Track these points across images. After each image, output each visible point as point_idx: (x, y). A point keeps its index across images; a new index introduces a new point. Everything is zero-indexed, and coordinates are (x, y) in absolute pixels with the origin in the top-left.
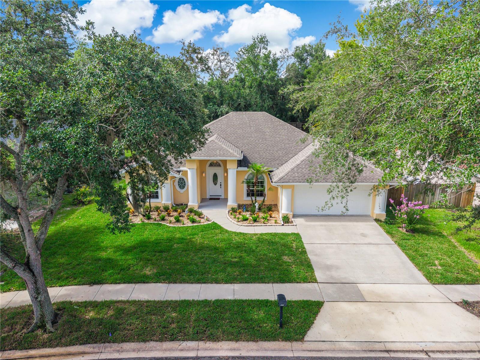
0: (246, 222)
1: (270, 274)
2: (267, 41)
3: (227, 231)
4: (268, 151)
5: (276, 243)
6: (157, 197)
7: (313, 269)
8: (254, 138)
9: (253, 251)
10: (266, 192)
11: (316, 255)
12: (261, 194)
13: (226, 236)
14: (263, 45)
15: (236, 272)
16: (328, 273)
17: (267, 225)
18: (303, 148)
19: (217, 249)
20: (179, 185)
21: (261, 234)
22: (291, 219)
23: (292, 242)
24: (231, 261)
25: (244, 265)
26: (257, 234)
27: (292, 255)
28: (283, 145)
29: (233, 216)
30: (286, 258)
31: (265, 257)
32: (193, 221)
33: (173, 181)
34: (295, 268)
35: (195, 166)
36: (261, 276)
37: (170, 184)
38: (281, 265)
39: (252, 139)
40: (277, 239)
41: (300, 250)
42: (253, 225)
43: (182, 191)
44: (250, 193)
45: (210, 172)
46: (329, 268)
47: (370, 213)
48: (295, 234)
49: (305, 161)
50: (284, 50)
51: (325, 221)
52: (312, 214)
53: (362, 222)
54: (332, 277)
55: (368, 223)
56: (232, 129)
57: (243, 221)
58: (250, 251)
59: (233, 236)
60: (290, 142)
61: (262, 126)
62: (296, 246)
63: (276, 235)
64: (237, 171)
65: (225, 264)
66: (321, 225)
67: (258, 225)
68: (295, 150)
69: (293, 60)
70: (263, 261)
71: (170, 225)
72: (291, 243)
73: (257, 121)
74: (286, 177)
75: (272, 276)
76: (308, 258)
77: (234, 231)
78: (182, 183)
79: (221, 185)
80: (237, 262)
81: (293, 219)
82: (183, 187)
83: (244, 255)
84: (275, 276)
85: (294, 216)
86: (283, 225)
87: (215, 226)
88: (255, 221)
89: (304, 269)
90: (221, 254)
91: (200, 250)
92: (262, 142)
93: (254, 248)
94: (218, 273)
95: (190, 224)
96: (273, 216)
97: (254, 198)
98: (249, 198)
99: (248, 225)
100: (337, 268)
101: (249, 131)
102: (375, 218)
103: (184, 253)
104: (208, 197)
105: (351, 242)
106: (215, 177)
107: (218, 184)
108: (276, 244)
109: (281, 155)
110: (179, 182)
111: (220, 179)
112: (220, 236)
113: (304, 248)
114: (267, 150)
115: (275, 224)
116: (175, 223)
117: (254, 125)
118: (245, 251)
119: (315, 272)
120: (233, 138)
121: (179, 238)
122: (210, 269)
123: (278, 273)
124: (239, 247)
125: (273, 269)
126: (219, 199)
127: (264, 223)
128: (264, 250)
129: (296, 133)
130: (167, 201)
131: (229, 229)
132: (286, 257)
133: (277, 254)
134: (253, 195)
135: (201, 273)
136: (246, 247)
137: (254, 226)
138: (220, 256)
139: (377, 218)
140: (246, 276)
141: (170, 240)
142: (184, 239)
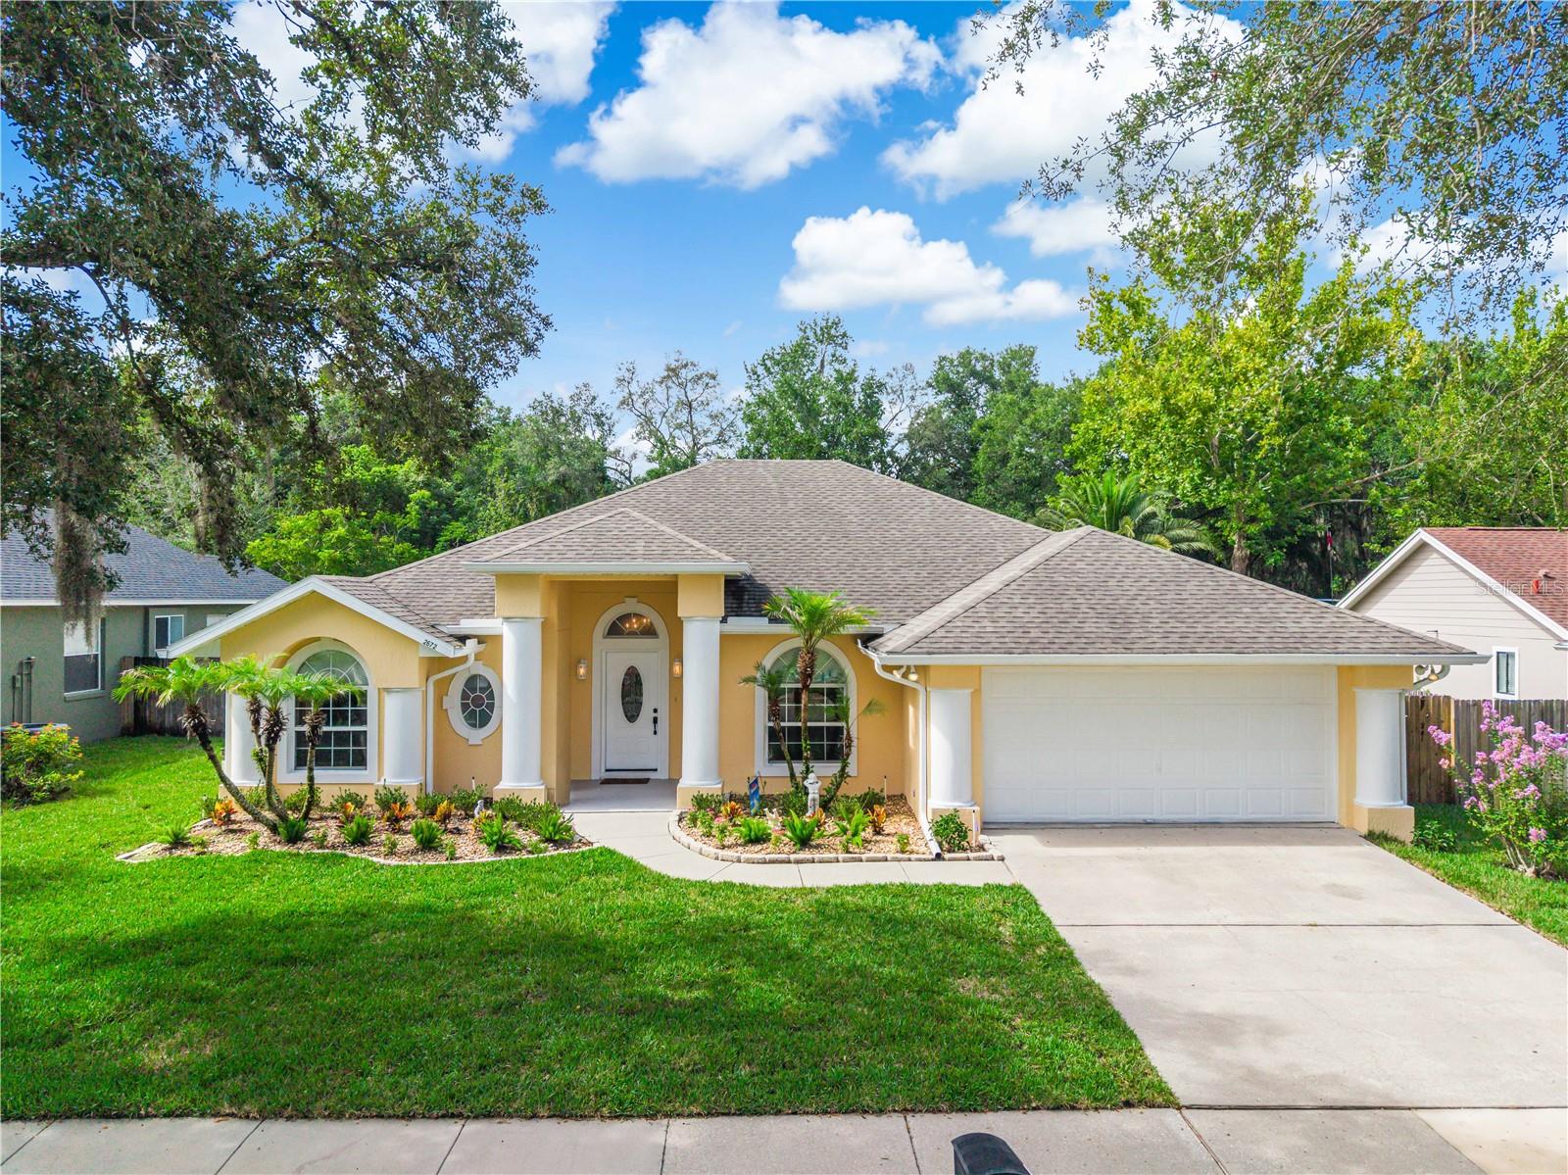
0: (759, 847)
1: (889, 1062)
2: (844, 335)
3: (660, 880)
4: (857, 570)
5: (914, 924)
6: (360, 760)
7: (1133, 1036)
8: (798, 531)
9: (791, 957)
10: (855, 724)
11: (1130, 971)
12: (832, 745)
13: (652, 898)
14: (830, 349)
15: (688, 1050)
16: (1221, 1052)
17: (864, 857)
18: (1002, 559)
19: (596, 950)
20: (465, 707)
21: (834, 891)
22: (976, 837)
23: (996, 917)
24: (665, 1000)
25: (736, 1022)
26: (812, 891)
27: (1002, 971)
28: (918, 550)
29: (700, 830)
30: (968, 986)
31: (857, 979)
32: (502, 846)
33: (438, 683)
34: (1029, 1029)
35: (533, 606)
36: (831, 1072)
37: (419, 695)
38: (944, 1019)
39: (792, 534)
40: (914, 909)
41: (1042, 951)
42: (793, 857)
43: (477, 736)
44: (785, 745)
45: (611, 660)
46: (1219, 1029)
47: (1334, 813)
48: (1000, 888)
49: (1019, 582)
50: (899, 367)
51: (1137, 842)
52: (1072, 818)
53: (1309, 843)
54: (1253, 1076)
55: (1343, 849)
56: (710, 505)
57: (745, 844)
58: (774, 957)
59: (693, 896)
60: (945, 543)
61: (831, 498)
62: (1019, 934)
63: (908, 891)
64: (724, 638)
65: (630, 1012)
66: (1122, 858)
67: (817, 856)
68: (970, 566)
69: (931, 399)
70: (843, 1000)
71: (388, 862)
72: (991, 922)
73: (811, 485)
74: (941, 633)
75: (899, 1073)
76: (1091, 984)
77: (694, 877)
78: (478, 702)
79: (655, 720)
80: (698, 1006)
81: (983, 838)
82: (484, 720)
83: (741, 972)
84: (920, 1073)
85: (987, 827)
86: (938, 857)
87: (609, 862)
88: (804, 842)
89: (1081, 1036)
90: (614, 970)
91: (505, 954)
92: (832, 543)
93: (796, 942)
94: (577, 1060)
95: (486, 856)
96: (888, 827)
97: (799, 767)
98: (781, 769)
99: (768, 857)
100: (1270, 1031)
101: (780, 511)
102: (1364, 831)
103: (412, 966)
104: (597, 774)
105: (1291, 918)
106: (632, 688)
107: (646, 714)
108: (914, 929)
109: (911, 580)
110: (465, 696)
111: (653, 696)
112: (623, 899)
113: (1060, 942)
114: (851, 566)
115: (900, 856)
116: (414, 852)
117: (801, 496)
118: (749, 958)
119: (1148, 1052)
120: (712, 531)
121: (410, 909)
122: (539, 1036)
123: (931, 1054)
124: (715, 939)
125: (905, 1037)
126: (646, 781)
127: (848, 852)
128: (852, 950)
129: (968, 516)
130: (402, 774)
131: (673, 873)
132: (971, 983)
133: (923, 968)
134: (797, 754)
135: (475, 1061)
136: (754, 939)
137: (798, 862)
138: (611, 979)
139: (1377, 830)
140: (744, 1071)
141: (358, 915)
142: (435, 912)
